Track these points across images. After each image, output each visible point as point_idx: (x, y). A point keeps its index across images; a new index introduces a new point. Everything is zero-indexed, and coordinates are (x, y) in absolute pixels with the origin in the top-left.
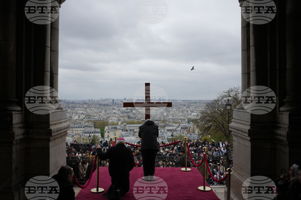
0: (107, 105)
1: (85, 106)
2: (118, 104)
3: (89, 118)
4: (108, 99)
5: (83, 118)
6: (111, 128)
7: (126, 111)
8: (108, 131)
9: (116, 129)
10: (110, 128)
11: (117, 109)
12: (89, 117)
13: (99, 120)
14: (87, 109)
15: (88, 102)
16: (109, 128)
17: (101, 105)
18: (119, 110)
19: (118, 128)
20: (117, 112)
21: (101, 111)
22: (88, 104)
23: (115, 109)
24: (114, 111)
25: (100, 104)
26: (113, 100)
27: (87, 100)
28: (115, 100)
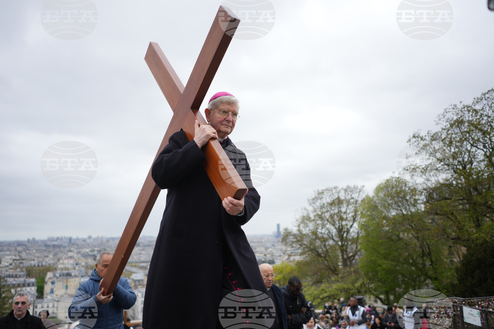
0: (59, 246)
1: (20, 249)
2: (78, 245)
3: (21, 263)
4: (62, 237)
5: (7, 264)
6: (60, 276)
7: (90, 253)
8: (51, 280)
9: (69, 277)
10: (58, 275)
11: (76, 251)
12: (21, 261)
13: (38, 266)
14: (21, 252)
15: (26, 243)
16: (54, 275)
17: (49, 246)
18: (79, 253)
19: (73, 274)
20: (75, 255)
21: (46, 255)
22: (26, 245)
23: (71, 251)
24: (70, 254)
25: (46, 246)
26: (70, 239)
27: (25, 242)
28: (74, 240)
